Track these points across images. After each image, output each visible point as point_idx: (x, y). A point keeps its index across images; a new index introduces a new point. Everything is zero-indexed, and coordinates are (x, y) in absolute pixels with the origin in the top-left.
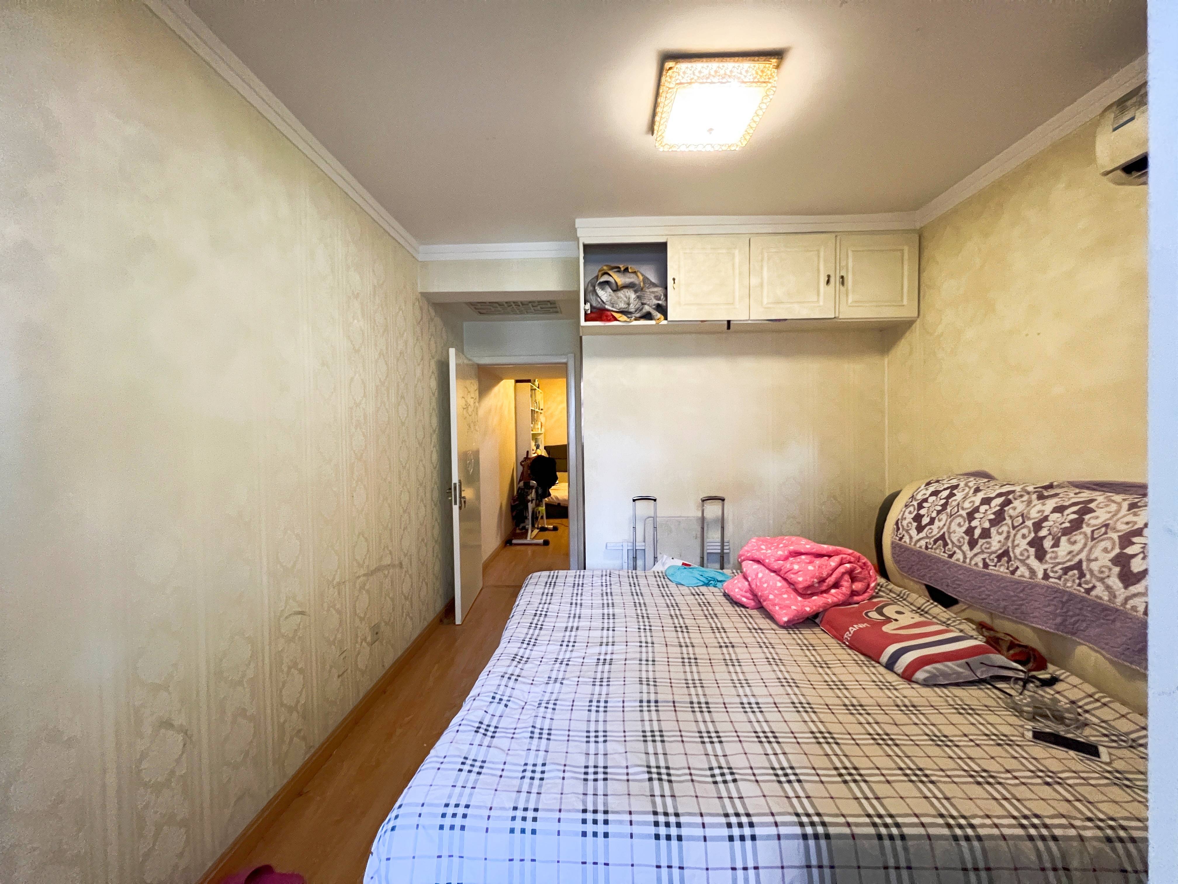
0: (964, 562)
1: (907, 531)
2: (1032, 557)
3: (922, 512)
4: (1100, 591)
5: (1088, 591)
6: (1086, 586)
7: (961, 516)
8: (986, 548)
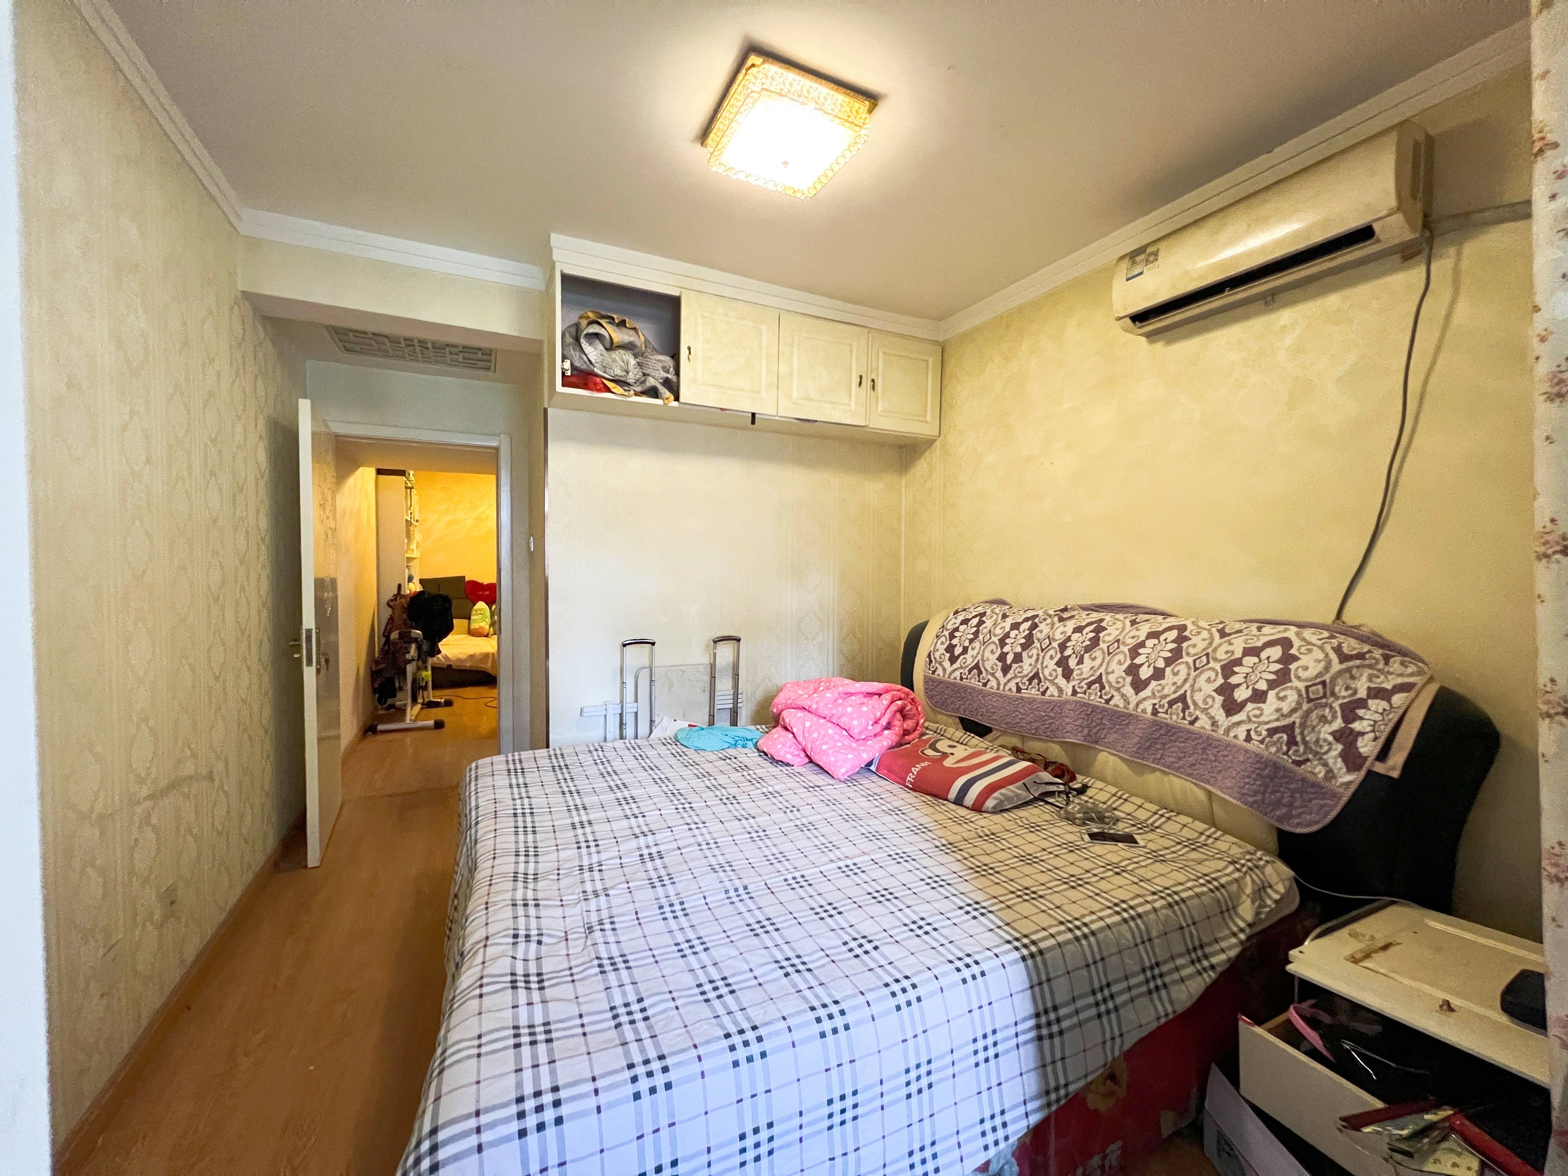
0: (998, 689)
1: (940, 663)
2: (1060, 677)
3: (954, 642)
4: (1117, 700)
5: (1108, 701)
6: (1106, 697)
7: (994, 643)
8: (1019, 673)
